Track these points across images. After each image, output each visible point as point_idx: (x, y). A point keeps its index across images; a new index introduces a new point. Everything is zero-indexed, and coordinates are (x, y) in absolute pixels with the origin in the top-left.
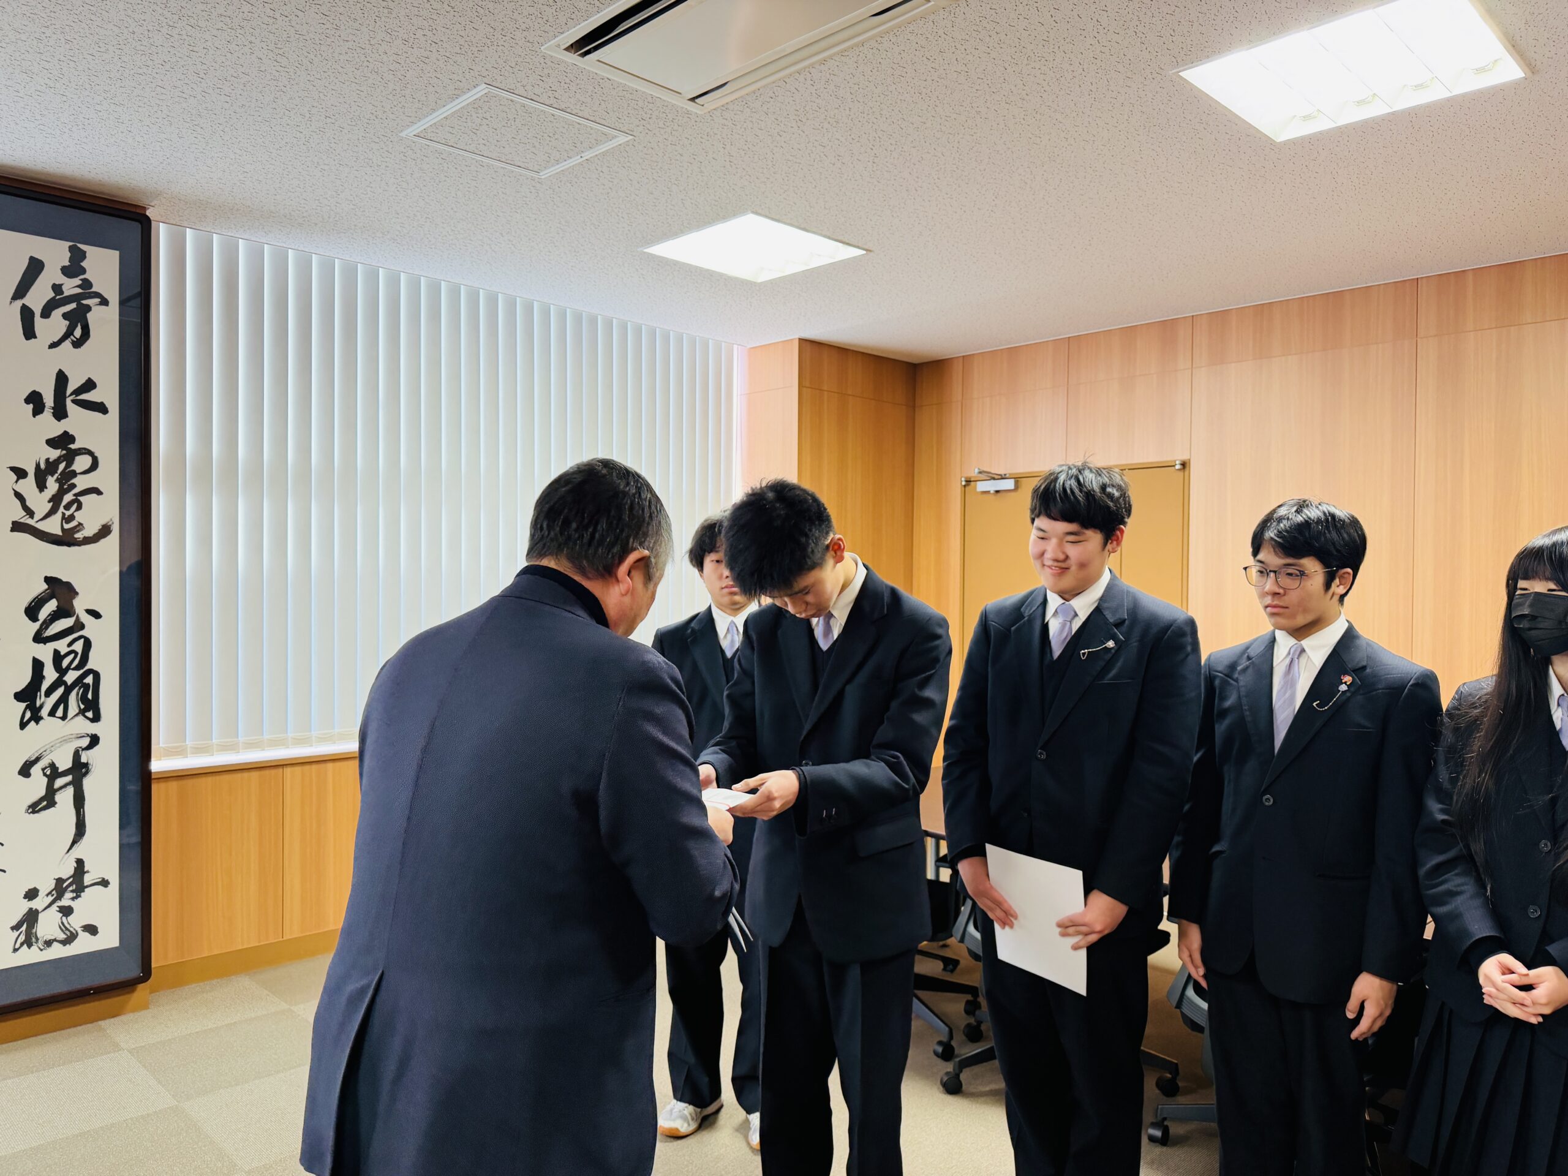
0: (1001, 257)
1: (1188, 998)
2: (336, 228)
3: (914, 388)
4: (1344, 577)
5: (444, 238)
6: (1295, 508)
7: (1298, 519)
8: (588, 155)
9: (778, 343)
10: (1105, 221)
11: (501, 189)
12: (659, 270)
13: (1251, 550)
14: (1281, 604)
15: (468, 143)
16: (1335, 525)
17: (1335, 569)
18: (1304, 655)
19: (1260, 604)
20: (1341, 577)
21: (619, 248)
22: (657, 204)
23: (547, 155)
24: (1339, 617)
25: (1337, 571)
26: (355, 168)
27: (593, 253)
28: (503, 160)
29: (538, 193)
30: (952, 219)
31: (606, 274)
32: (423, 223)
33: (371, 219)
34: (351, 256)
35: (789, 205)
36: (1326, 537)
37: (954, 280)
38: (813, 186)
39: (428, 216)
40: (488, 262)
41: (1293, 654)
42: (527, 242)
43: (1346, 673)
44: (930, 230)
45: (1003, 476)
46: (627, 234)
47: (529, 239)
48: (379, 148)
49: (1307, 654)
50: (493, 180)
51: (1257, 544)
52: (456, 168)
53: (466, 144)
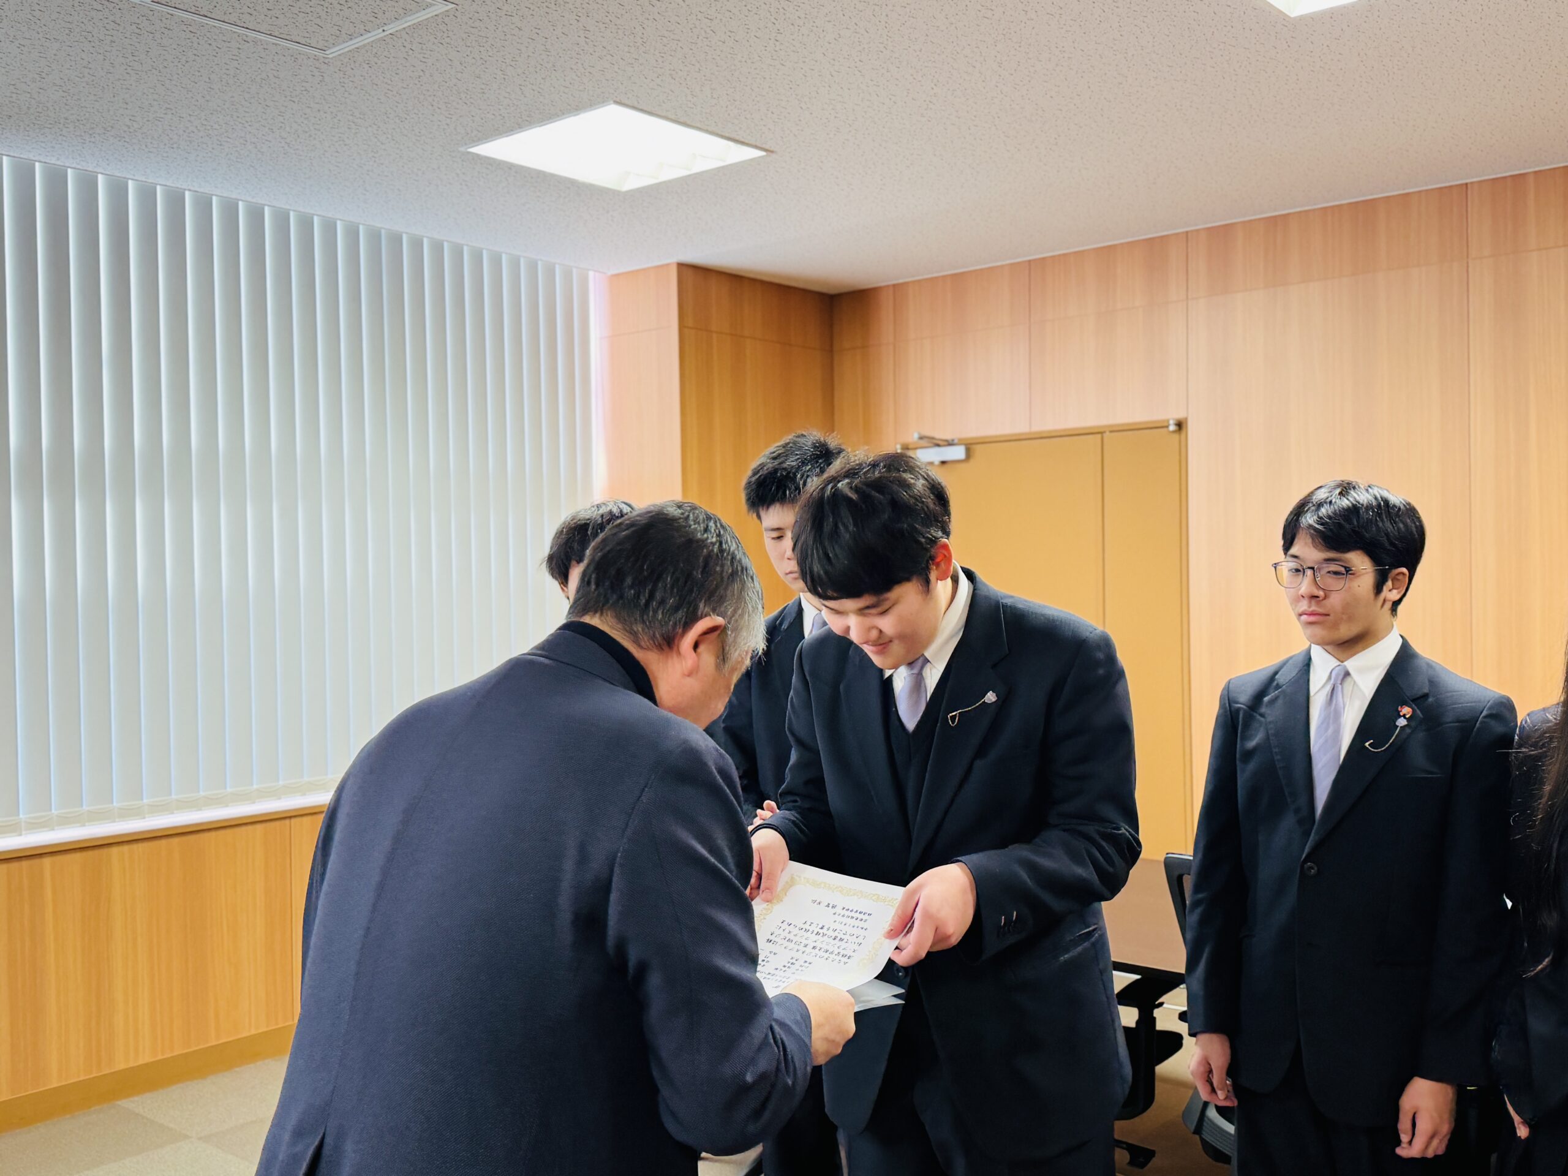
0: (942, 159)
1: (1210, 1120)
2: (39, 122)
3: (831, 326)
4: (1398, 580)
5: (192, 135)
6: (1338, 491)
7: (1343, 504)
8: (391, 28)
9: (649, 268)
10: (1075, 115)
11: (272, 71)
12: (487, 175)
13: (1282, 542)
14: (1320, 610)
15: (228, 12)
16: (1389, 511)
17: (1387, 567)
18: (1348, 680)
19: (1292, 612)
20: (1394, 580)
21: (434, 147)
22: (486, 91)
23: (337, 28)
24: (1392, 629)
25: (1390, 570)
26: (68, 43)
27: (397, 154)
28: (276, 34)
29: (322, 76)
30: (879, 111)
31: (416, 180)
32: (162, 116)
33: (88, 110)
34: (58, 159)
35: (665, 92)
36: (1378, 525)
37: (881, 189)
38: (697, 70)
39: (168, 106)
40: (251, 166)
41: (1335, 680)
42: (305, 139)
43: (1404, 703)
44: (850, 126)
45: (951, 442)
46: (444, 129)
47: (310, 136)
48: (102, 18)
49: (1352, 678)
50: (262, 60)
51: (1289, 537)
52: (210, 44)
53: (225, 13)
